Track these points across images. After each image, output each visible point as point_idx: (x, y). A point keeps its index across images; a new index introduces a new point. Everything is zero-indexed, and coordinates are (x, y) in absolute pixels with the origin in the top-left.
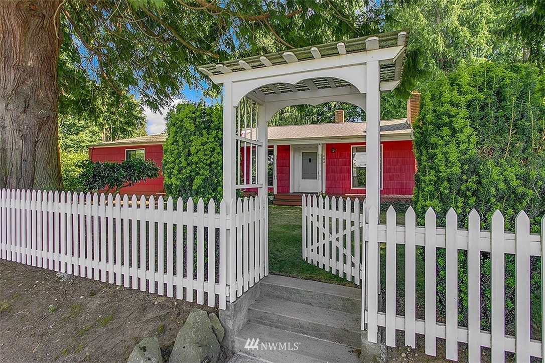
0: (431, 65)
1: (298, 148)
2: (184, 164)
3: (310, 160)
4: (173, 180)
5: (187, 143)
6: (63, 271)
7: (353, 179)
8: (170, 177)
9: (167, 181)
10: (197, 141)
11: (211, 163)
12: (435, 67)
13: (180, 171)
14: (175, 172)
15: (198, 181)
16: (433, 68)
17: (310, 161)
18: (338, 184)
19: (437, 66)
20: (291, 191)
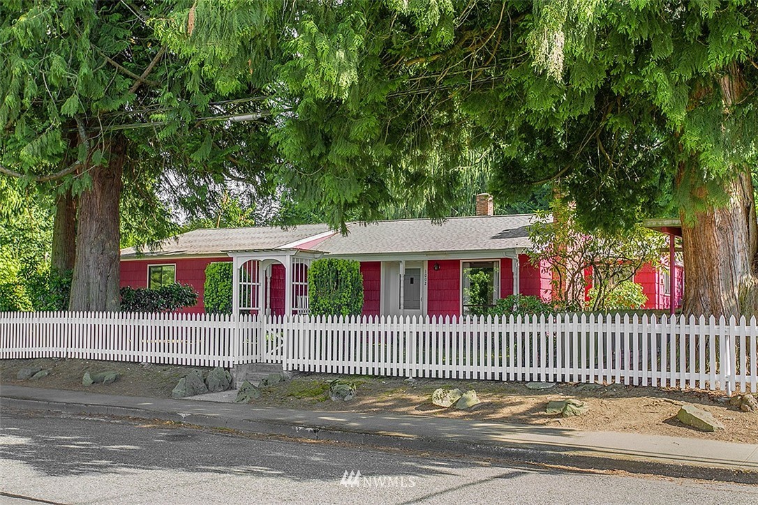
2: (215, 296)
3: (412, 279)
4: (209, 305)
5: (216, 286)
6: (144, 361)
8: (208, 304)
9: (206, 305)
10: (221, 285)
11: (229, 296)
13: (213, 300)
14: (211, 301)
15: (222, 306)
17: (412, 282)
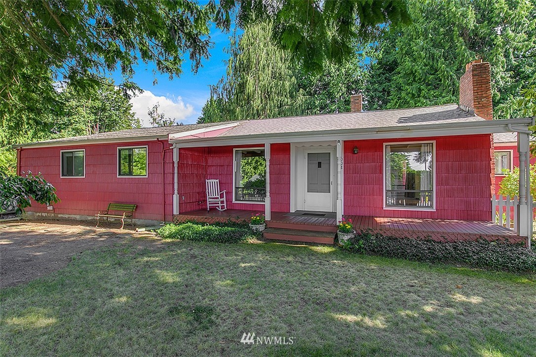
0: (459, 45)
1: (302, 146)
3: (320, 164)
7: (386, 193)
12: (463, 47)
16: (461, 49)
17: (320, 166)
18: (363, 201)
19: (466, 45)
20: (292, 210)
